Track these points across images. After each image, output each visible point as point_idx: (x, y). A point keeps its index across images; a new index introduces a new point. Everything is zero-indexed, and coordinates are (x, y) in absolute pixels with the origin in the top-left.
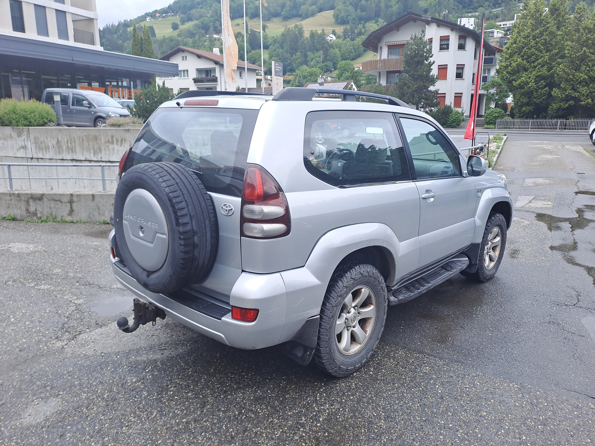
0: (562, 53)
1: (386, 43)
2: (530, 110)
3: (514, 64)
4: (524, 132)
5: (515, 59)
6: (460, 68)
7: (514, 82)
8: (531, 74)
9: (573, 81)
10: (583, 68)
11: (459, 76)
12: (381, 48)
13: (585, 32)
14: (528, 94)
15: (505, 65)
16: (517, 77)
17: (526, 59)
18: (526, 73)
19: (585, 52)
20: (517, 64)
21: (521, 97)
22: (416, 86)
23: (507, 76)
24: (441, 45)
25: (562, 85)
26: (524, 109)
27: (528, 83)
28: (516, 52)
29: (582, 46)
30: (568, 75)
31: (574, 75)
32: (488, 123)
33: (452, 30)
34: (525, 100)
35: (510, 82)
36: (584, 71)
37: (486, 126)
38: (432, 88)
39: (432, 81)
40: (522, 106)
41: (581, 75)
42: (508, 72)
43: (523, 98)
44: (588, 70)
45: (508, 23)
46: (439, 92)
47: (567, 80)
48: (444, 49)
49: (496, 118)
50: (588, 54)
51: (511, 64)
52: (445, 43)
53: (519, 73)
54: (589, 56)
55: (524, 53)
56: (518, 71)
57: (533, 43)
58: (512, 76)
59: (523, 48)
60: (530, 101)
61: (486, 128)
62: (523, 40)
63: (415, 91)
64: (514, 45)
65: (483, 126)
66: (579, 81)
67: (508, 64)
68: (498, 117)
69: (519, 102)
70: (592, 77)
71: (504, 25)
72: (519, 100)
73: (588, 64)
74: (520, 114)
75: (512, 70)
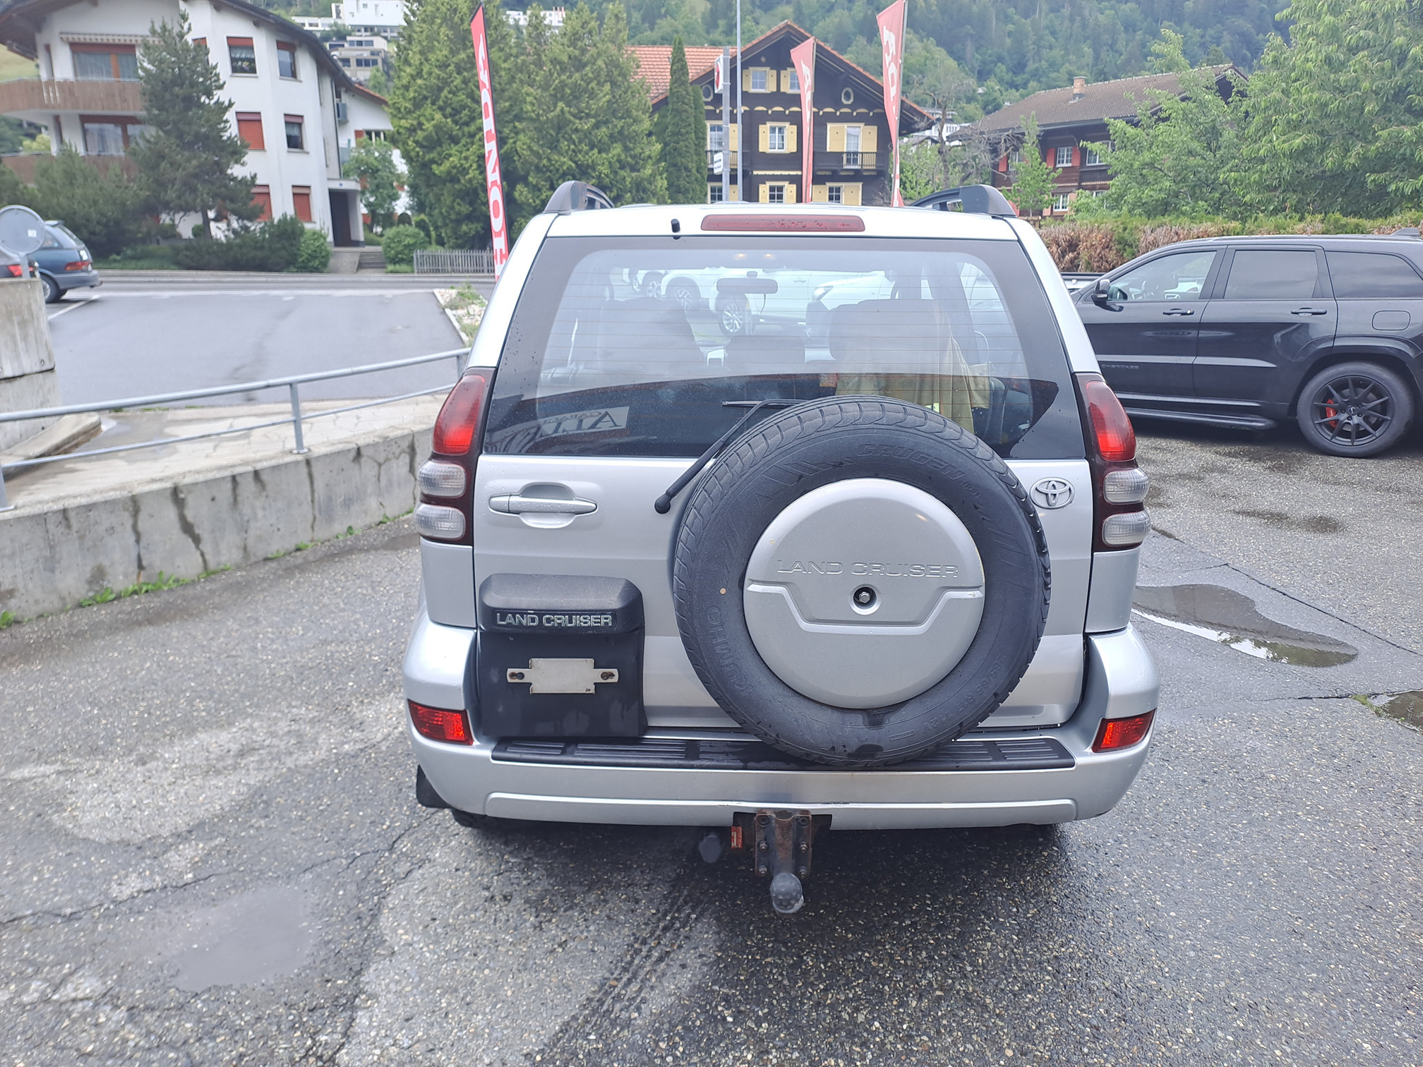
0: (516, 110)
1: (64, 36)
2: (477, 232)
3: (428, 126)
4: (480, 280)
5: (427, 113)
6: (294, 123)
7: (434, 166)
8: (468, 150)
9: (551, 171)
10: (564, 144)
11: (295, 142)
12: (48, 48)
13: (555, 68)
14: (467, 194)
15: (408, 126)
16: (440, 154)
17: (451, 115)
18: (457, 148)
19: (562, 111)
20: (435, 126)
21: (454, 201)
22: (195, 162)
23: (418, 153)
24: (233, 60)
25: (530, 179)
26: (464, 228)
27: (464, 171)
28: (426, 98)
29: (555, 98)
30: (540, 157)
31: (549, 160)
32: (394, 261)
33: (257, 24)
34: (465, 209)
35: (426, 166)
36: (567, 152)
37: (390, 267)
38: (237, 171)
39: (236, 152)
40: (458, 222)
41: (563, 159)
42: (416, 142)
43: (459, 204)
44: (574, 151)
45: (319, 21)
46: (258, 182)
47: (538, 169)
48: (243, 70)
49: (411, 248)
50: (568, 116)
51: (420, 124)
52: (243, 56)
53: (441, 146)
54: (570, 122)
55: (444, 102)
56: (439, 143)
57: (458, 81)
58: (428, 152)
59: (440, 89)
60: (474, 210)
61: (392, 272)
62: (438, 72)
63: (196, 176)
64: (419, 82)
65: (385, 267)
66: (561, 171)
67: (415, 123)
68: (414, 244)
69: (452, 212)
70: (582, 165)
71: (311, 25)
72: (452, 208)
73: (571, 138)
74: (456, 238)
75: (426, 138)
